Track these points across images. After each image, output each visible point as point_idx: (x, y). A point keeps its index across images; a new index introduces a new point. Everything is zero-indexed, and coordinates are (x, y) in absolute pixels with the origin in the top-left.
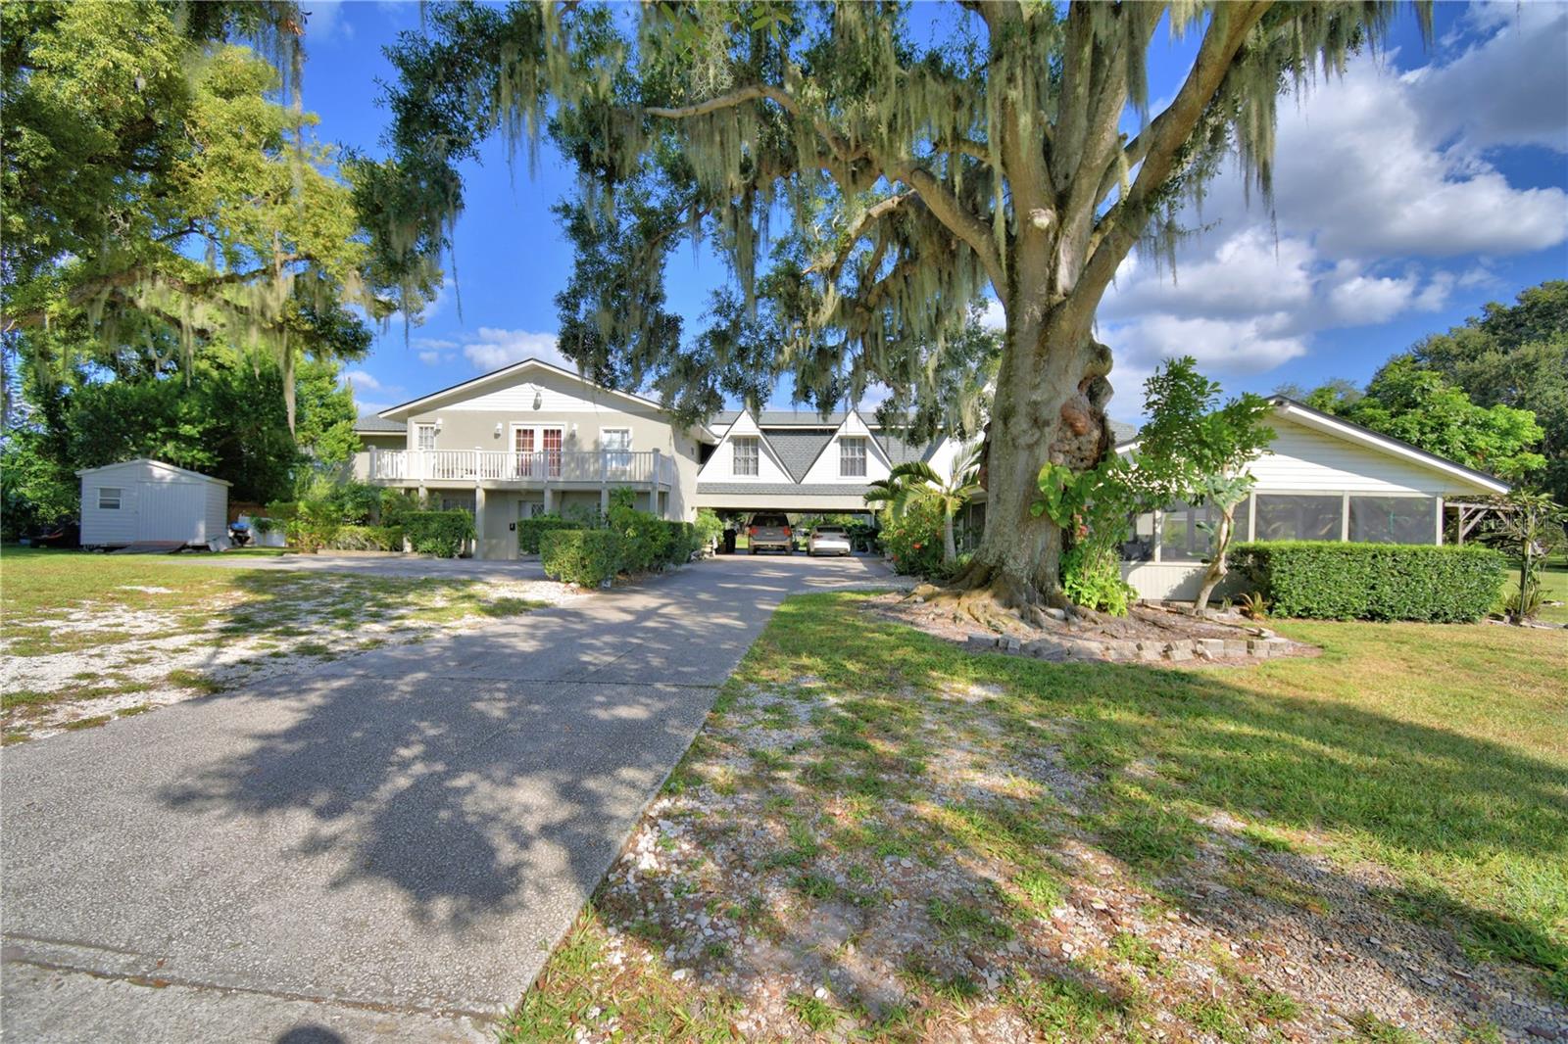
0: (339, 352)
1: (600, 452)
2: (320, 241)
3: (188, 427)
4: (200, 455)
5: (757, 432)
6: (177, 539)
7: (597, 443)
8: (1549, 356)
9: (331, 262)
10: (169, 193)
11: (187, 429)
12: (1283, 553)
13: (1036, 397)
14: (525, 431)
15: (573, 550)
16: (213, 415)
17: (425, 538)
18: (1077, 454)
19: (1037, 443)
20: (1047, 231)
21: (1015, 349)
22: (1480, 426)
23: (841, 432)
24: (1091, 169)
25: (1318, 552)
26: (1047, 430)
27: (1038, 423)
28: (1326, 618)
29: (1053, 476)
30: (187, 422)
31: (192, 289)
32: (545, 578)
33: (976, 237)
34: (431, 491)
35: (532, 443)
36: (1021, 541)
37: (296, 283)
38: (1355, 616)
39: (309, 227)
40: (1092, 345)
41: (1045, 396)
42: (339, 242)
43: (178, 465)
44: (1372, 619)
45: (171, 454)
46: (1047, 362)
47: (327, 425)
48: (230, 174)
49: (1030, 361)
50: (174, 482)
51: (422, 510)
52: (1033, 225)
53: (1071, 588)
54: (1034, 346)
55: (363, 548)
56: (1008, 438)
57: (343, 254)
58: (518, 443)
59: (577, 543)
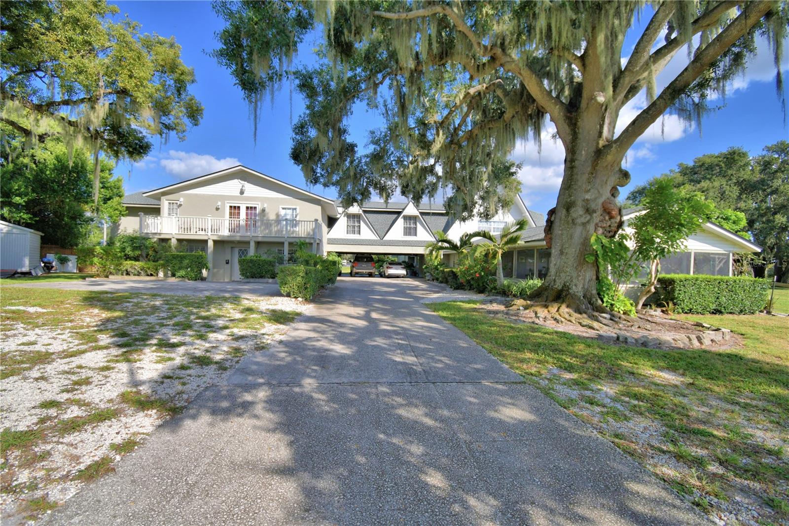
0: (131, 154)
1: (278, 220)
2: (133, 80)
3: (18, 198)
4: (25, 216)
5: (361, 212)
6: (11, 267)
7: (278, 215)
8: (713, 187)
9: (139, 95)
10: (25, 44)
11: (17, 200)
12: (681, 281)
13: (587, 197)
14: (235, 207)
15: (299, 279)
16: (33, 191)
17: (180, 268)
18: (608, 229)
19: (588, 222)
20: (602, 105)
21: (575, 170)
22: (724, 219)
23: (406, 212)
24: (633, 72)
25: (696, 280)
26: (595, 215)
27: (588, 211)
28: (698, 313)
29: (598, 240)
30: (17, 196)
31: (39, 108)
32: (281, 295)
33: (553, 106)
34: (178, 240)
35: (239, 214)
36: (579, 276)
37: (110, 109)
38: (710, 312)
39: (126, 71)
40: (621, 170)
41: (593, 197)
42: (145, 82)
43: (10, 222)
44: (715, 314)
45: (6, 215)
46: (594, 177)
47: (106, 200)
48: (78, 31)
49: (586, 176)
50: (8, 233)
51: (174, 252)
52: (596, 101)
53: (607, 302)
54: (589, 169)
55: (139, 274)
56: (570, 219)
57: (147, 90)
58: (231, 214)
59: (301, 274)
